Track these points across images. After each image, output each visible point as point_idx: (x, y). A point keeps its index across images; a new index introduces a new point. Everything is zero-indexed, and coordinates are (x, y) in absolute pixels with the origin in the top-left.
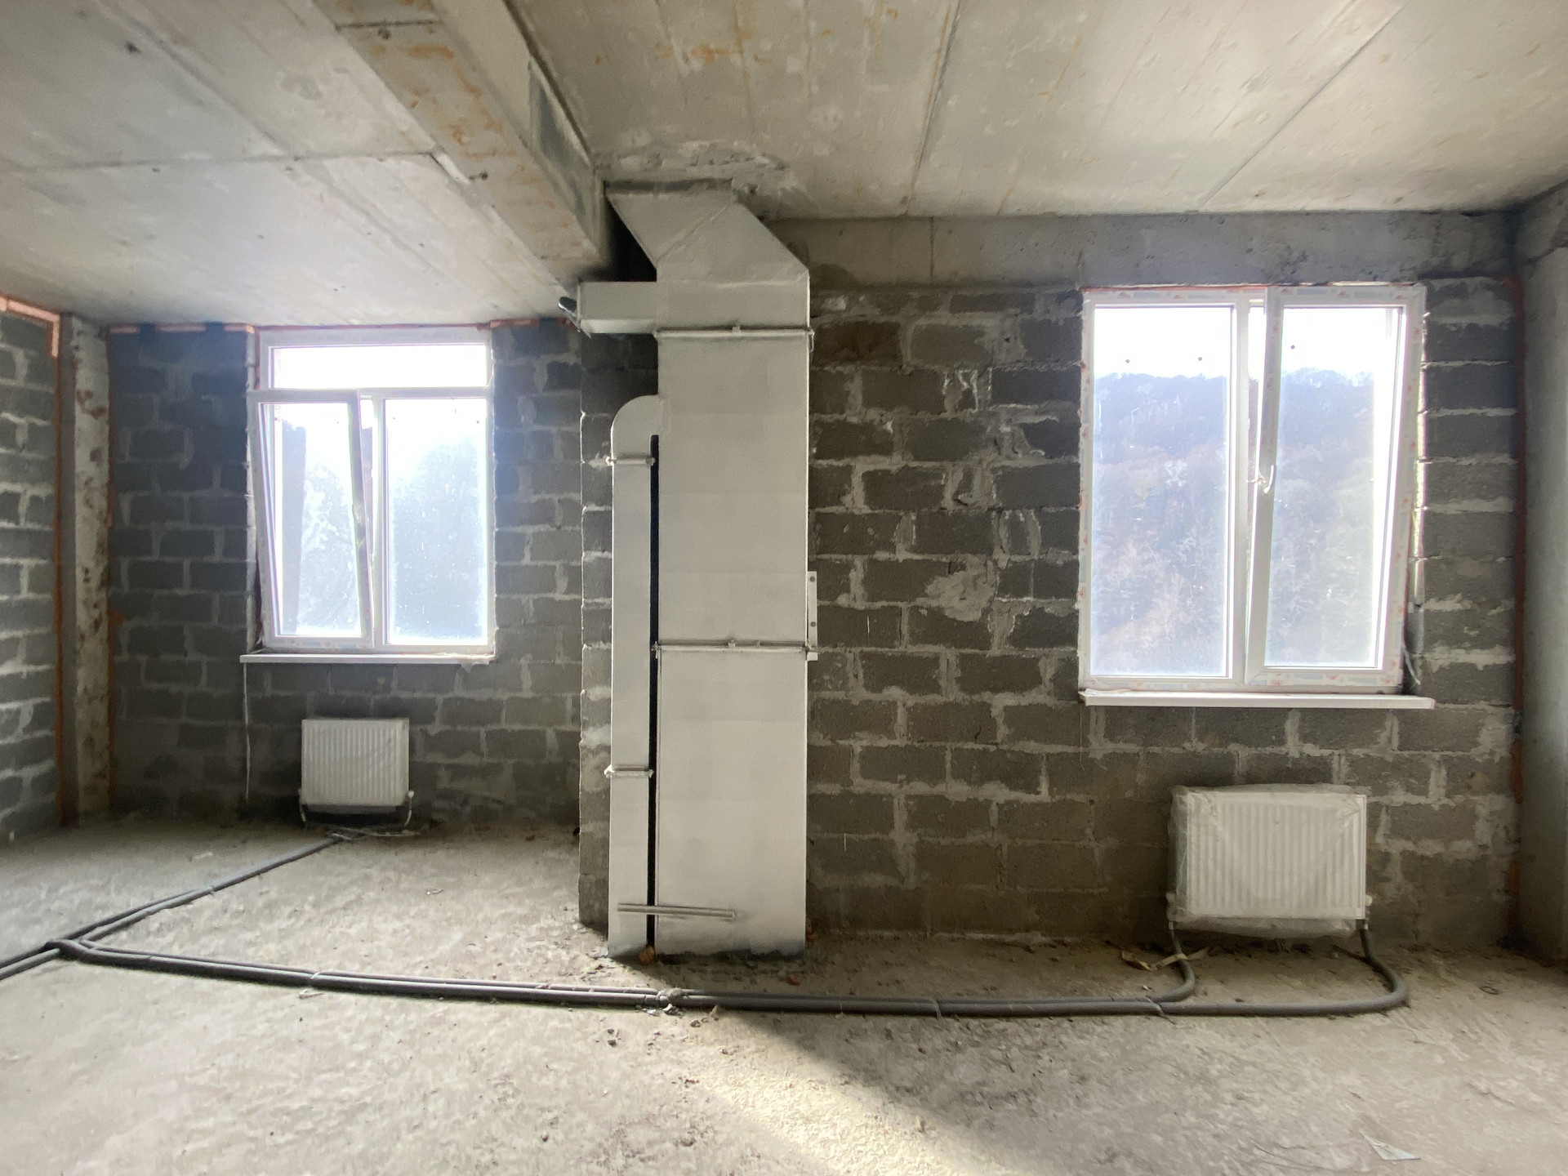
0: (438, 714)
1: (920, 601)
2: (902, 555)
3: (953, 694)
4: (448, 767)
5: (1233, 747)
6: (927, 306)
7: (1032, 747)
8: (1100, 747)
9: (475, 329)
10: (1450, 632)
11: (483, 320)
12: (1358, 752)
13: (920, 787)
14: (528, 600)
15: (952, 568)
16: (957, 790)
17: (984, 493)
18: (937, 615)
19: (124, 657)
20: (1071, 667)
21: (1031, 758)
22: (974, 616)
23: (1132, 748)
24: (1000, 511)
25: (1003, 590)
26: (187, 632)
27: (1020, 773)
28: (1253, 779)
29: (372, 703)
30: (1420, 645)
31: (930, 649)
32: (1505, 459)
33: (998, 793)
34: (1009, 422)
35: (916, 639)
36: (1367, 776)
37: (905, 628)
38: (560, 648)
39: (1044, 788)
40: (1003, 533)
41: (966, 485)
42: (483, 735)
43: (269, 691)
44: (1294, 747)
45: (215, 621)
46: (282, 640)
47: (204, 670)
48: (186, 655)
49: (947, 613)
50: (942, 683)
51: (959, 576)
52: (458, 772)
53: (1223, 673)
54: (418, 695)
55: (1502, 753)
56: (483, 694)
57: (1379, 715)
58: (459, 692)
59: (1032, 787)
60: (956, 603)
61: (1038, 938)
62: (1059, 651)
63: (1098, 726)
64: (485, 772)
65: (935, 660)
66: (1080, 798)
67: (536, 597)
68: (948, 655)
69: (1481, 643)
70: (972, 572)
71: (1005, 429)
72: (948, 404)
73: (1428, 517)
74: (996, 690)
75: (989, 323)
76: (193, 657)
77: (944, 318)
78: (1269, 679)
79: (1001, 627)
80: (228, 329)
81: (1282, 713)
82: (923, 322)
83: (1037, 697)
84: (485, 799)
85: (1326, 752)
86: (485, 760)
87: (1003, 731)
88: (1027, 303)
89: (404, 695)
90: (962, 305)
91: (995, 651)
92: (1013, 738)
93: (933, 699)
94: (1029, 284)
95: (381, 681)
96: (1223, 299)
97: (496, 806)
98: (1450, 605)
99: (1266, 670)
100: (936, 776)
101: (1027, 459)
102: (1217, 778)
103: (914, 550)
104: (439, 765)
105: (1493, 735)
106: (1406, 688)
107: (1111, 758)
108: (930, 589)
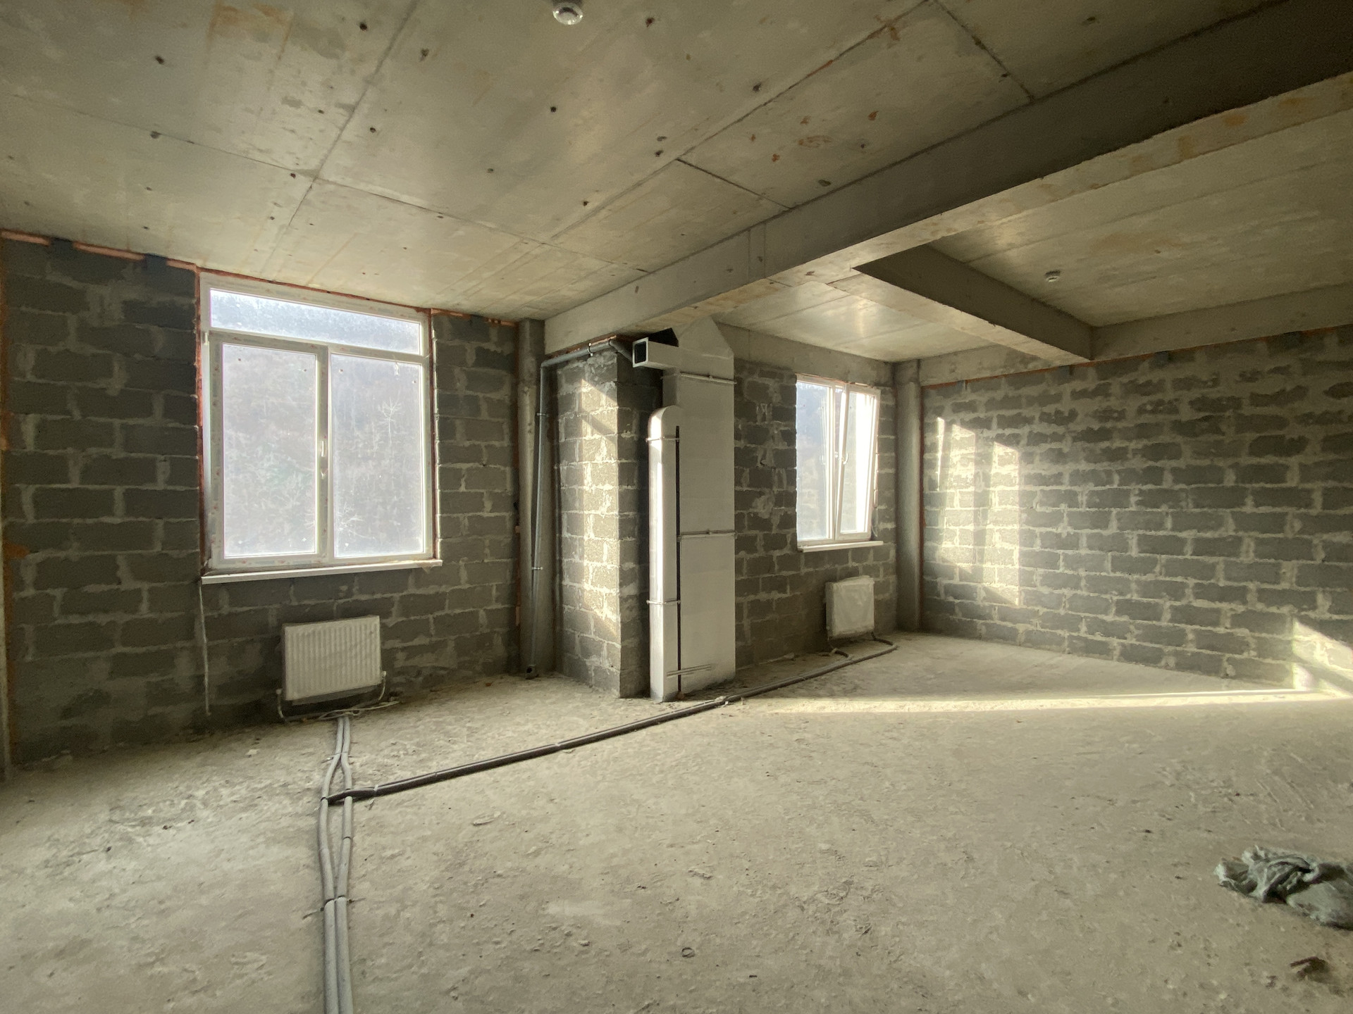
0: (394, 610)
1: (751, 510)
2: (745, 489)
3: (761, 553)
4: (403, 649)
5: (837, 566)
6: (751, 372)
7: (784, 573)
8: (804, 570)
9: (413, 311)
10: (883, 519)
11: (425, 306)
12: (865, 564)
13: (752, 597)
14: (464, 519)
15: (761, 494)
16: (763, 596)
17: (769, 461)
18: (756, 514)
19: (30, 592)
20: (795, 535)
21: (785, 578)
22: (766, 517)
23: (811, 570)
24: (775, 468)
25: (776, 504)
26: (121, 560)
27: (780, 585)
28: (842, 578)
29: (335, 608)
30: (877, 522)
31: (753, 532)
32: (893, 454)
33: (776, 595)
34: (777, 429)
35: (750, 528)
36: (869, 571)
37: (746, 523)
38: (487, 551)
39: (788, 591)
40: (776, 478)
41: (764, 457)
42: (432, 620)
43: (226, 609)
44: (851, 564)
45: (158, 548)
46: (233, 561)
47: (145, 595)
48: (120, 583)
49: (759, 515)
50: (758, 548)
51: (763, 498)
52: (411, 652)
53: (827, 537)
54: (378, 596)
55: (894, 559)
56: (431, 590)
57: (868, 549)
58: (412, 590)
59: (785, 592)
60: (762, 511)
61: (791, 656)
62: (791, 530)
63: (803, 560)
64: (434, 648)
65: (756, 536)
66: (798, 593)
67: (470, 514)
68: (759, 534)
69: (889, 521)
70: (767, 496)
71: (776, 432)
72: (759, 418)
73: (879, 475)
74: (775, 549)
75: (772, 384)
76: (129, 584)
77: (756, 378)
78: (841, 538)
79: (776, 521)
80: (171, 264)
81: (845, 551)
82: (750, 379)
83: (786, 551)
84: (435, 668)
85: (857, 564)
86: (434, 639)
87: (777, 567)
88: (781, 377)
89: (364, 597)
90: (763, 374)
91: (773, 532)
92: (780, 570)
93: (757, 555)
94: (779, 368)
95: (344, 588)
96: (828, 384)
97: (443, 672)
98: (883, 507)
99: (841, 535)
100: (756, 592)
101: (782, 446)
102: (835, 579)
103: (749, 486)
104: (397, 649)
105: (892, 553)
106: (872, 539)
107: (808, 574)
108: (754, 505)
